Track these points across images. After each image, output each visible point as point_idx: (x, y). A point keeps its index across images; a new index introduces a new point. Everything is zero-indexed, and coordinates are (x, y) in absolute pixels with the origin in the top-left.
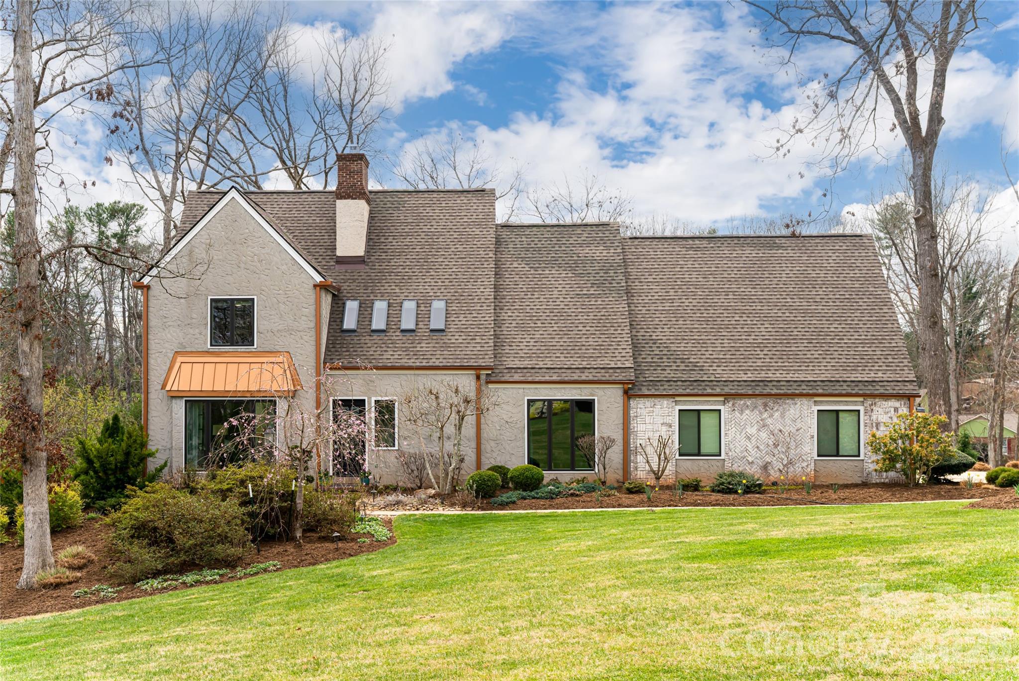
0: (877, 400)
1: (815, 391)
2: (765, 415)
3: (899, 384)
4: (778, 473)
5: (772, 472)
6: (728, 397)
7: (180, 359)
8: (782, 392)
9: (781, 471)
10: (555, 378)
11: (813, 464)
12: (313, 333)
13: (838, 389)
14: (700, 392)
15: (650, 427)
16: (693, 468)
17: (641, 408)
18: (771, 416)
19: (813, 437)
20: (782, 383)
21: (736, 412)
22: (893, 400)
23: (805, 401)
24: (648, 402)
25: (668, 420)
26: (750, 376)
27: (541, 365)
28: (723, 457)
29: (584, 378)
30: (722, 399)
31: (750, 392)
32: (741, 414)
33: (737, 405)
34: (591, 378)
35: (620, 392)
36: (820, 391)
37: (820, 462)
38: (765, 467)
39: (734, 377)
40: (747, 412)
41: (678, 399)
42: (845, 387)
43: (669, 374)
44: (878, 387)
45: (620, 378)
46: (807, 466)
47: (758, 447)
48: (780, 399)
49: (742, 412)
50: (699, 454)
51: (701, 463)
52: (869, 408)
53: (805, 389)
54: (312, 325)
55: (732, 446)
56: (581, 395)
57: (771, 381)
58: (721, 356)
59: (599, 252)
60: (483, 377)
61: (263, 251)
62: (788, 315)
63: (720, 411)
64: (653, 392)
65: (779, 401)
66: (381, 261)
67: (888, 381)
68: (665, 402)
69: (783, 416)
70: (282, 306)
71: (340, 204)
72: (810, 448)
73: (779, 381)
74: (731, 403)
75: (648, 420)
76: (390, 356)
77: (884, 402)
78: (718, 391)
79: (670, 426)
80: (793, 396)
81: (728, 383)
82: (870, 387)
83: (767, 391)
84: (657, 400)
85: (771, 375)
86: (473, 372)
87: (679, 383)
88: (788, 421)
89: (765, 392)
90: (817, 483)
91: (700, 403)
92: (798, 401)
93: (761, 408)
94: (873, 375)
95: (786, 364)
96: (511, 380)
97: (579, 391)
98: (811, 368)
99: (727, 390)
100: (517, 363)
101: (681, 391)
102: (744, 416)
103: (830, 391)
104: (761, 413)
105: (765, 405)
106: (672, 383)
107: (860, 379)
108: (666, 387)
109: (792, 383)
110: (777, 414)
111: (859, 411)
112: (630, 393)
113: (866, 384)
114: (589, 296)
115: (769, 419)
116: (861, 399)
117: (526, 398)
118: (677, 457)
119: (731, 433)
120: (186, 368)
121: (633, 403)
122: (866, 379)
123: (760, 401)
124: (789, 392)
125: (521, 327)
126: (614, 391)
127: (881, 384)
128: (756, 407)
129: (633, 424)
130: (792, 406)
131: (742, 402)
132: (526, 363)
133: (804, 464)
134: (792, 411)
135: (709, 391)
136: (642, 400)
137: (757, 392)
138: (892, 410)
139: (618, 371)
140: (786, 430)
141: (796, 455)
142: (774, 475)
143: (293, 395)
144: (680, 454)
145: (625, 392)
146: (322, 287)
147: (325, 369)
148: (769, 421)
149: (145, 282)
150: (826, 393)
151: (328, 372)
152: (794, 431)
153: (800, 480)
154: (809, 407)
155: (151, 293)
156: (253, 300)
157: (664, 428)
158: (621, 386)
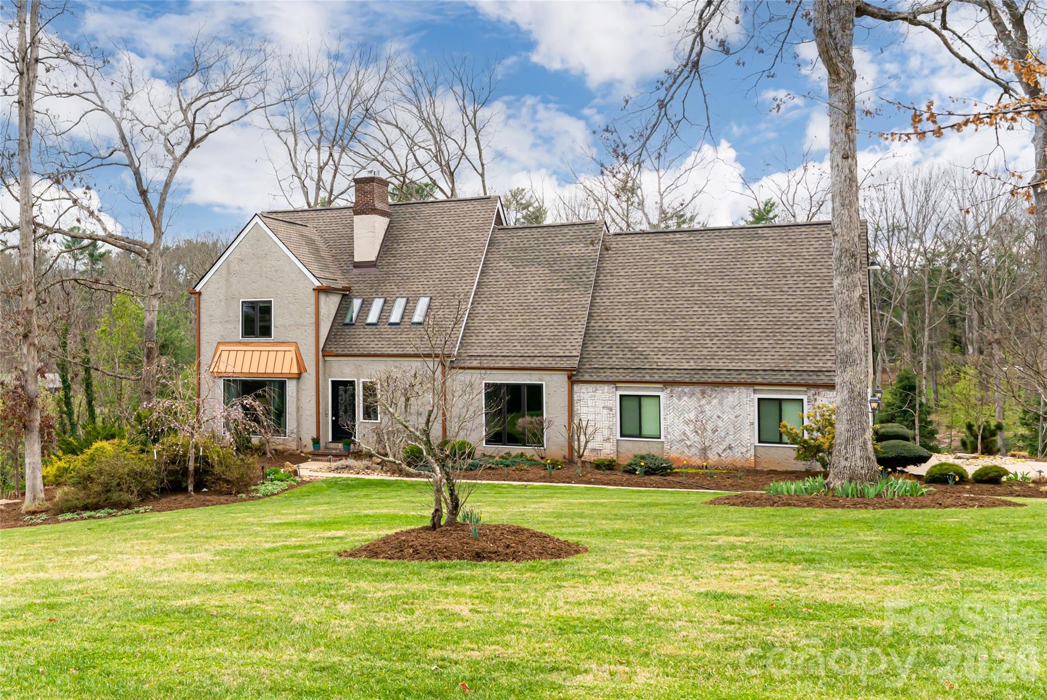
0: (821, 390)
1: (754, 380)
2: (703, 402)
4: (717, 456)
5: (710, 456)
6: (666, 384)
7: (221, 348)
8: (719, 380)
9: (720, 455)
10: (508, 365)
11: (753, 451)
12: (314, 327)
13: (779, 377)
14: (638, 379)
15: (592, 410)
16: (633, 448)
17: (582, 392)
18: (709, 403)
19: (752, 424)
20: (722, 372)
21: (675, 399)
23: (743, 389)
24: (591, 388)
25: (609, 404)
26: (692, 364)
27: (498, 353)
28: (663, 439)
29: (533, 365)
30: (661, 386)
31: (687, 380)
32: (679, 400)
33: (674, 392)
34: (539, 365)
35: (566, 378)
36: (760, 380)
37: (763, 449)
38: (704, 450)
39: (675, 366)
40: (685, 398)
41: (618, 385)
42: (787, 377)
43: (615, 362)
44: (823, 377)
45: (565, 365)
46: (747, 452)
47: (696, 432)
48: (718, 387)
49: (680, 398)
50: (640, 436)
51: (642, 444)
52: (812, 398)
53: (744, 378)
54: (313, 320)
55: (670, 430)
56: (530, 380)
57: (712, 369)
58: (669, 345)
60: (447, 364)
61: (278, 263)
63: (659, 396)
64: (595, 378)
65: (717, 389)
66: (389, 264)
68: (606, 388)
69: (721, 403)
70: (292, 306)
71: (357, 218)
72: (750, 435)
73: (720, 370)
74: (669, 391)
75: (590, 403)
76: (375, 346)
77: (829, 393)
78: (656, 378)
79: (611, 410)
80: (731, 384)
81: (669, 371)
82: (814, 377)
83: (706, 378)
84: (598, 386)
85: (713, 364)
86: (438, 359)
87: (621, 371)
88: (727, 409)
89: (702, 380)
90: (758, 468)
91: (639, 389)
92: (737, 390)
93: (699, 395)
94: (821, 365)
95: (733, 353)
96: (470, 365)
97: (529, 377)
98: (757, 357)
99: (665, 377)
100: (479, 352)
101: (621, 378)
102: (682, 403)
103: (770, 380)
104: (699, 400)
105: (703, 393)
106: (614, 370)
107: (805, 369)
108: (608, 374)
109: (732, 372)
110: (715, 402)
111: (802, 400)
112: (574, 378)
113: (811, 374)
114: (557, 291)
115: (707, 406)
116: (805, 389)
117: (484, 382)
118: (619, 437)
119: (670, 418)
120: (225, 354)
121: (576, 388)
122: (812, 369)
123: (698, 389)
124: (727, 380)
125: (492, 320)
126: (560, 376)
127: (827, 374)
128: (693, 394)
129: (577, 407)
130: (730, 394)
131: (680, 389)
132: (487, 352)
133: (744, 450)
134: (730, 399)
135: (648, 378)
136: (585, 386)
137: (694, 380)
139: (564, 359)
140: (725, 417)
141: (735, 440)
142: (713, 458)
143: (299, 377)
144: (622, 436)
145: (569, 378)
146: (319, 291)
147: (324, 356)
148: (707, 408)
149: (198, 289)
150: (765, 381)
151: (327, 359)
152: (732, 417)
153: (739, 465)
154: (748, 396)
155: (202, 297)
156: (271, 302)
157: (606, 411)
158: (565, 373)
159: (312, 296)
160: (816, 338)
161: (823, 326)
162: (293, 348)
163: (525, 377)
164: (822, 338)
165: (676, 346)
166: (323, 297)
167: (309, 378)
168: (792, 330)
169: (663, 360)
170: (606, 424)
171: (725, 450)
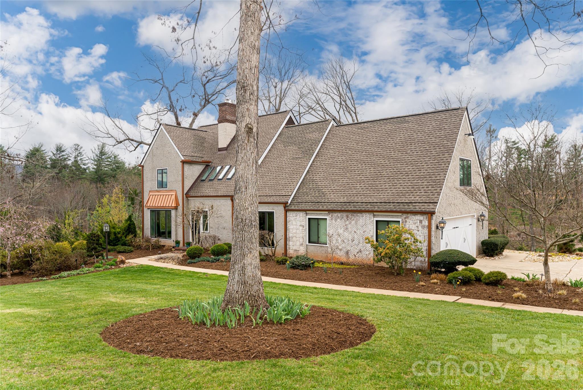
0: (409, 215)
1: (373, 209)
2: (347, 223)
3: (426, 204)
4: (354, 256)
5: (351, 256)
6: (330, 211)
7: (151, 194)
8: (356, 209)
9: (355, 256)
11: (372, 253)
12: (181, 182)
13: (388, 207)
14: (316, 208)
15: (295, 227)
16: (314, 250)
17: (291, 216)
18: (350, 223)
19: (372, 236)
20: (359, 204)
21: (333, 221)
22: (419, 215)
23: (368, 215)
24: (294, 214)
25: (303, 223)
26: (345, 199)
28: (328, 245)
29: (269, 201)
30: (327, 212)
31: (339, 209)
32: (336, 221)
33: (333, 216)
34: (272, 201)
35: (283, 208)
36: (376, 209)
38: (348, 252)
40: (338, 220)
41: (308, 212)
42: (391, 206)
43: (309, 198)
44: (411, 207)
45: (281, 201)
46: (369, 254)
47: (344, 241)
48: (355, 213)
49: (336, 220)
50: (318, 243)
51: (319, 247)
52: (404, 220)
53: (369, 207)
54: (181, 178)
55: (331, 240)
56: (269, 209)
57: (354, 202)
61: (169, 149)
63: (326, 219)
64: (296, 208)
65: (354, 214)
67: (419, 203)
68: (302, 214)
69: (356, 223)
70: (174, 171)
71: (219, 126)
73: (358, 202)
74: (331, 215)
75: (294, 223)
77: (413, 217)
78: (325, 208)
79: (303, 227)
80: (361, 211)
81: (332, 204)
82: (406, 207)
83: (349, 208)
84: (298, 213)
85: (355, 199)
86: (230, 198)
87: (310, 204)
88: (359, 227)
89: (347, 209)
90: (375, 265)
91: (317, 214)
92: (364, 215)
93: (345, 218)
99: (329, 208)
101: (308, 208)
102: (337, 223)
103: (381, 209)
104: (345, 221)
105: (347, 217)
106: (307, 203)
107: (403, 201)
108: (303, 205)
110: (353, 222)
111: (399, 222)
112: (287, 208)
113: (405, 204)
115: (349, 225)
116: (401, 214)
118: (307, 243)
119: (331, 232)
120: (151, 197)
121: (288, 214)
122: (407, 201)
123: (345, 214)
124: (360, 209)
126: (281, 207)
128: (342, 218)
129: (288, 225)
130: (361, 218)
131: (336, 215)
133: (368, 253)
134: (361, 220)
135: (321, 208)
136: (292, 213)
137: (343, 209)
138: (419, 221)
139: (284, 197)
140: (358, 232)
141: (364, 247)
142: (352, 258)
143: (176, 208)
144: (309, 242)
145: (285, 208)
146: (184, 162)
147: (187, 197)
148: (349, 226)
149: (142, 164)
150: (379, 210)
151: (189, 198)
152: (362, 232)
153: (365, 262)
154: (370, 218)
155: (144, 168)
156: (167, 169)
157: (301, 228)
158: (283, 205)
159: (181, 165)
160: (415, 181)
162: (174, 193)
163: (267, 207)
164: (419, 181)
165: (342, 188)
166: (186, 167)
167: (180, 209)
168: (404, 177)
169: (333, 197)
170: (301, 235)
171: (358, 252)
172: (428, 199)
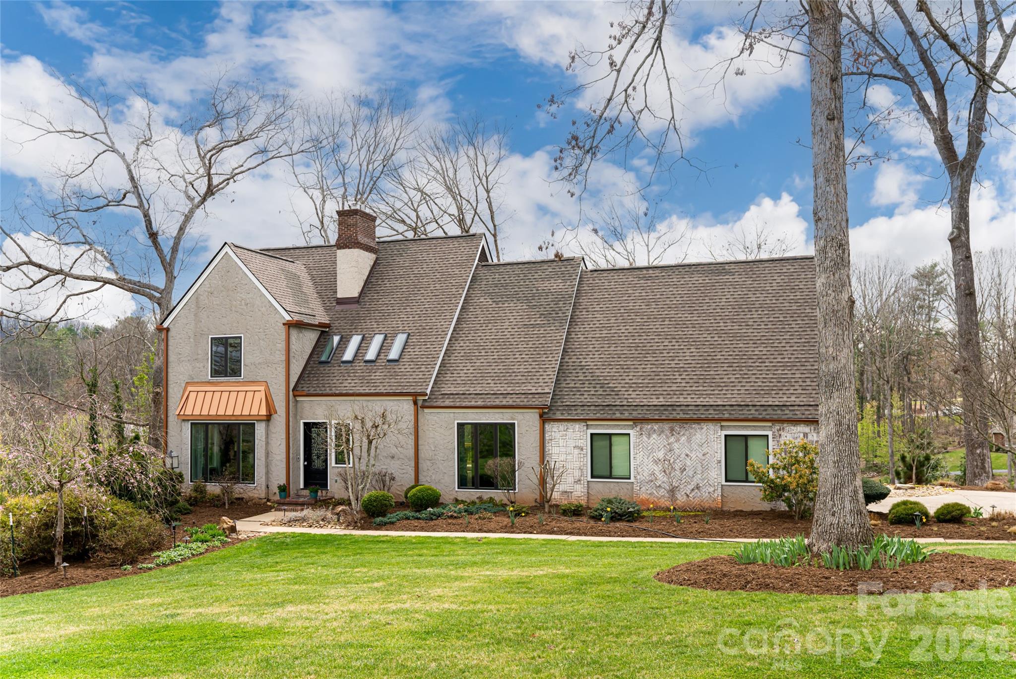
0: (785, 425)
1: (721, 416)
2: (672, 440)
3: (811, 408)
4: (685, 497)
5: (679, 496)
6: (636, 421)
7: (189, 389)
8: (688, 416)
9: (688, 496)
10: (480, 403)
11: (720, 490)
12: (284, 365)
13: (746, 413)
14: (609, 417)
15: (563, 449)
16: (605, 489)
17: (554, 431)
18: (678, 440)
19: (720, 462)
20: (690, 408)
21: (644, 437)
22: (802, 425)
23: (711, 426)
24: (562, 426)
25: (580, 443)
26: (662, 401)
27: (472, 390)
28: (632, 480)
29: (504, 403)
30: (631, 423)
31: (656, 417)
32: (649, 438)
33: (644, 429)
34: (511, 403)
35: (537, 416)
36: (727, 416)
37: (730, 488)
38: (673, 491)
39: (645, 402)
40: (654, 436)
41: (589, 423)
42: (753, 412)
43: (586, 399)
44: (787, 412)
45: (537, 403)
46: (714, 491)
47: (665, 471)
48: (687, 423)
49: (649, 436)
50: (610, 477)
51: (612, 485)
52: (776, 433)
53: (712, 414)
54: (284, 358)
55: (640, 470)
56: (503, 419)
57: (680, 405)
58: (640, 381)
59: (556, 285)
60: (420, 403)
62: (716, 339)
63: (629, 434)
64: (566, 417)
65: (685, 426)
66: (372, 300)
67: (799, 406)
68: (577, 426)
69: (689, 440)
70: (262, 342)
71: (340, 253)
72: (717, 474)
73: (688, 405)
74: (639, 427)
75: (561, 442)
76: (349, 385)
77: (792, 428)
78: (626, 415)
79: (582, 449)
80: (699, 420)
81: (639, 408)
82: (779, 412)
83: (674, 415)
84: (569, 424)
85: (681, 400)
86: (411, 398)
87: (592, 408)
88: (695, 447)
89: (671, 417)
90: (725, 509)
91: (610, 427)
92: (705, 426)
93: (668, 432)
94: (785, 399)
95: (701, 388)
96: (442, 405)
97: (501, 415)
98: (724, 392)
99: (635, 414)
100: (453, 390)
101: (592, 416)
102: (652, 441)
103: (736, 416)
104: (668, 437)
105: (672, 430)
106: (586, 408)
107: (770, 403)
108: (579, 411)
109: (700, 408)
110: (683, 439)
111: (767, 436)
112: (546, 416)
113: (776, 408)
114: (534, 326)
115: (675, 444)
116: (770, 424)
117: (456, 422)
118: (589, 479)
119: (639, 457)
120: (193, 395)
121: (548, 427)
122: (777, 403)
123: (667, 426)
124: (695, 416)
125: (468, 357)
126: (532, 415)
127: (791, 408)
128: (663, 432)
129: (548, 447)
130: (698, 431)
131: (649, 426)
132: (461, 389)
133: (711, 489)
134: (698, 436)
135: (618, 415)
136: (556, 425)
137: (663, 417)
138: (802, 435)
139: (537, 396)
140: (693, 455)
141: (703, 480)
142: (681, 499)
143: (268, 418)
144: (592, 477)
145: (541, 416)
146: (290, 325)
147: (295, 396)
148: (676, 446)
149: (165, 325)
150: (732, 417)
151: (299, 399)
152: (700, 455)
153: (707, 505)
154: (715, 432)
155: (171, 334)
156: (240, 338)
157: (577, 451)
158: (537, 411)
159: (283, 330)
160: (780, 372)
161: (786, 360)
162: (262, 388)
163: (497, 416)
166: (294, 333)
167: (279, 419)
169: (635, 397)
170: (577, 464)
171: (693, 490)
172: (811, 400)
